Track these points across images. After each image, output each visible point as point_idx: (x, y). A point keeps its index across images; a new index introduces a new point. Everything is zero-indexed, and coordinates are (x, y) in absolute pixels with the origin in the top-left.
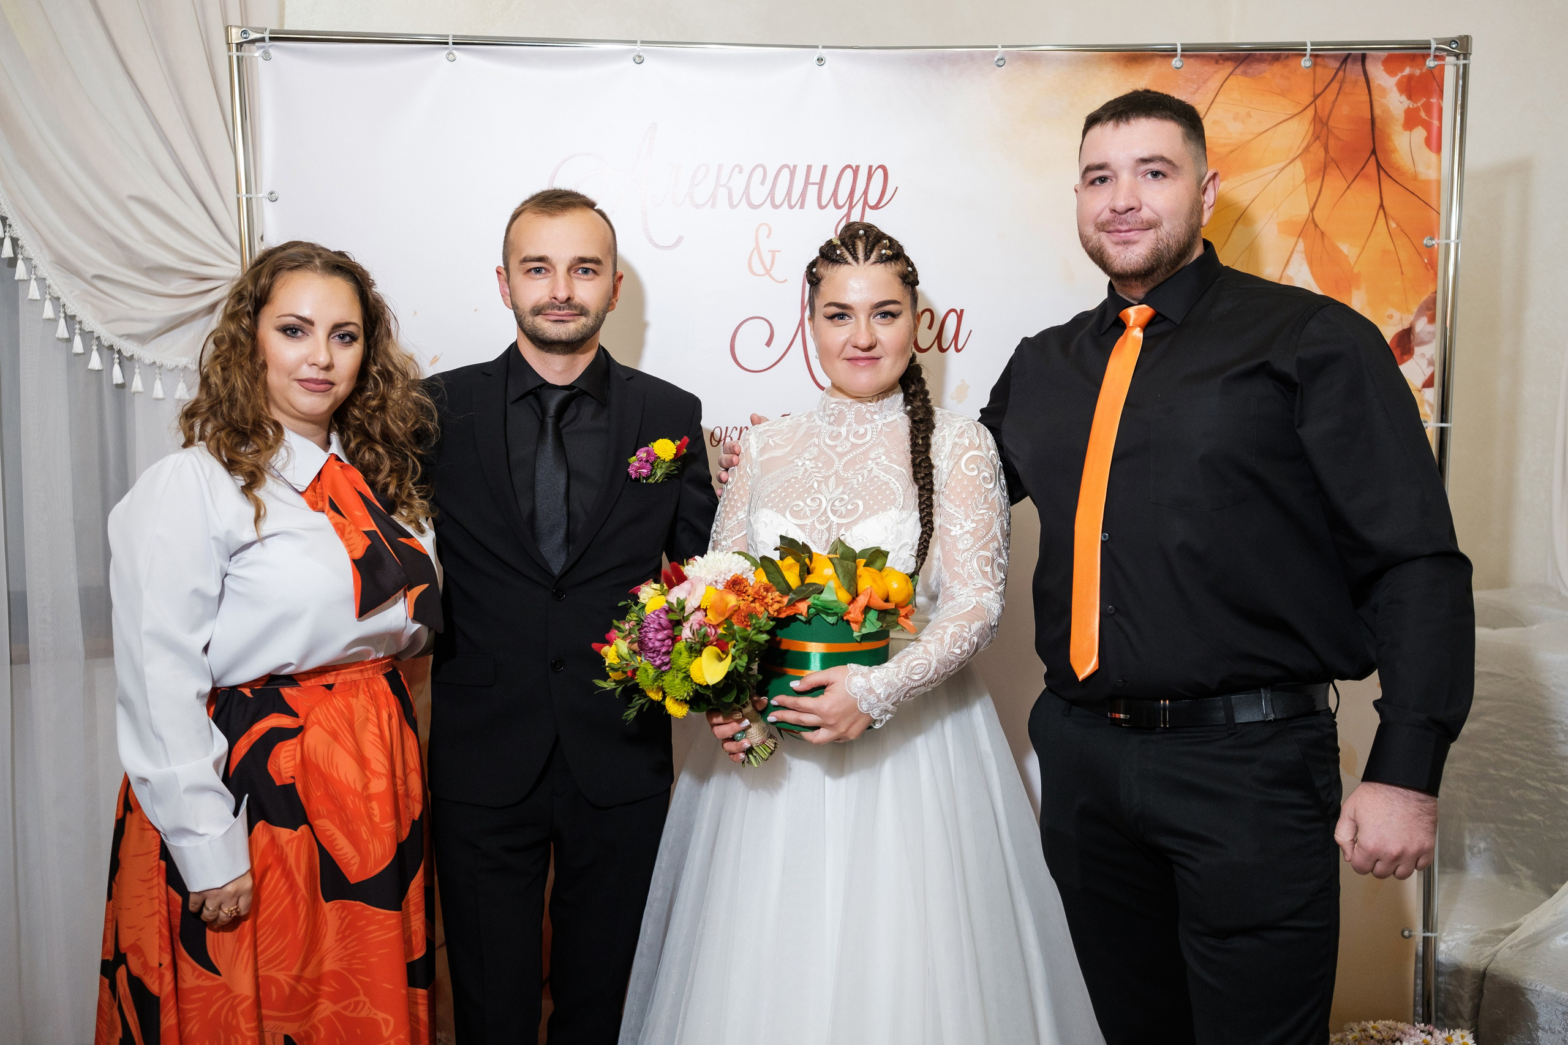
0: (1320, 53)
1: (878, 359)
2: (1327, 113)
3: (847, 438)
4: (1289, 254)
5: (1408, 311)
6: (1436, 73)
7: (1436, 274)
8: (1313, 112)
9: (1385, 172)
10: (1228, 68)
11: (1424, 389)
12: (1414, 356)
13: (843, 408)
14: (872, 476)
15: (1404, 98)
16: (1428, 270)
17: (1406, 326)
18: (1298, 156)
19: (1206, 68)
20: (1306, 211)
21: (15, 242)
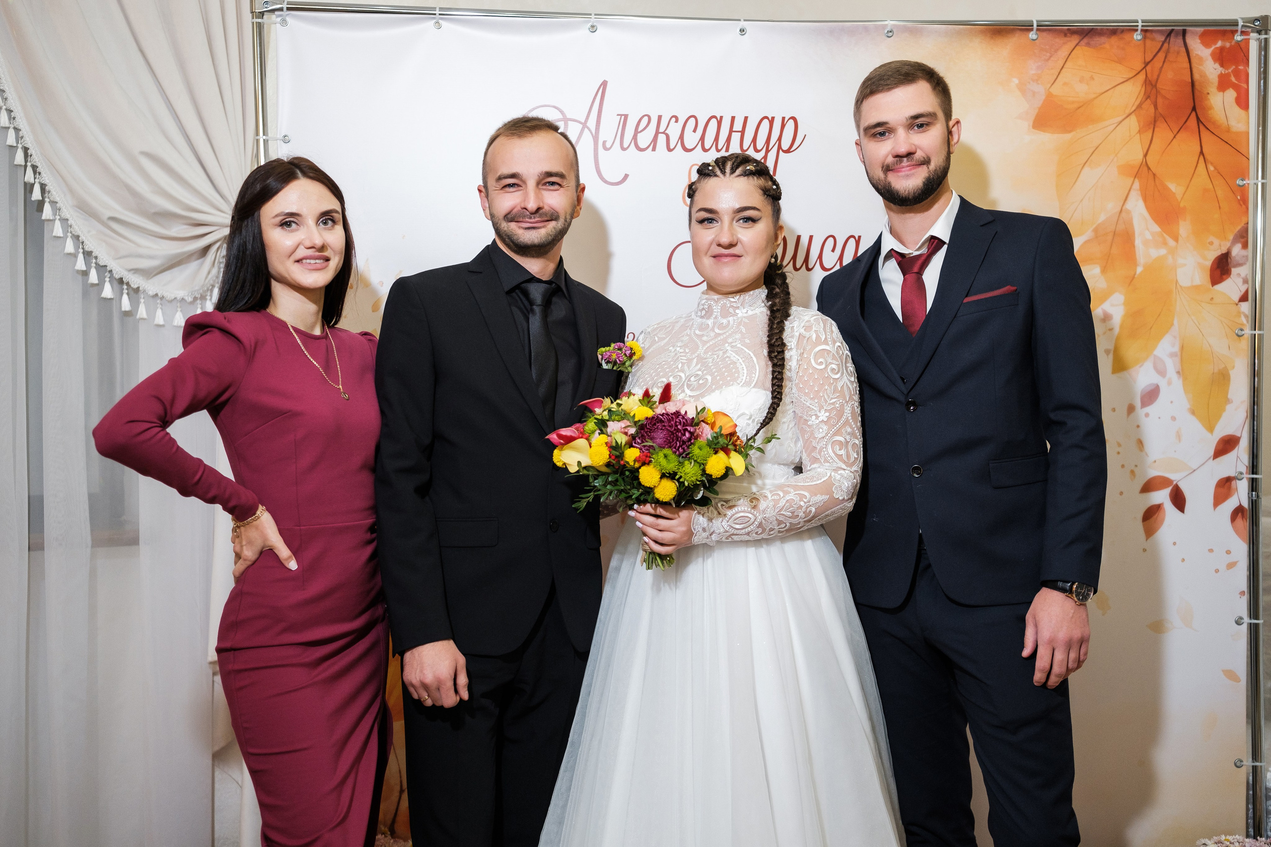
0: (1150, 29)
1: (740, 256)
2: (1155, 77)
3: (713, 330)
4: (1127, 191)
5: (1225, 238)
6: (1243, 45)
7: (1247, 208)
8: (1144, 77)
9: (1204, 125)
10: (1075, 40)
11: (1241, 303)
12: (1231, 276)
13: (712, 303)
14: (725, 356)
15: (1217, 66)
16: (1241, 205)
17: (1224, 251)
18: (1133, 112)
19: (1057, 40)
20: (1141, 156)
21: (43, 187)
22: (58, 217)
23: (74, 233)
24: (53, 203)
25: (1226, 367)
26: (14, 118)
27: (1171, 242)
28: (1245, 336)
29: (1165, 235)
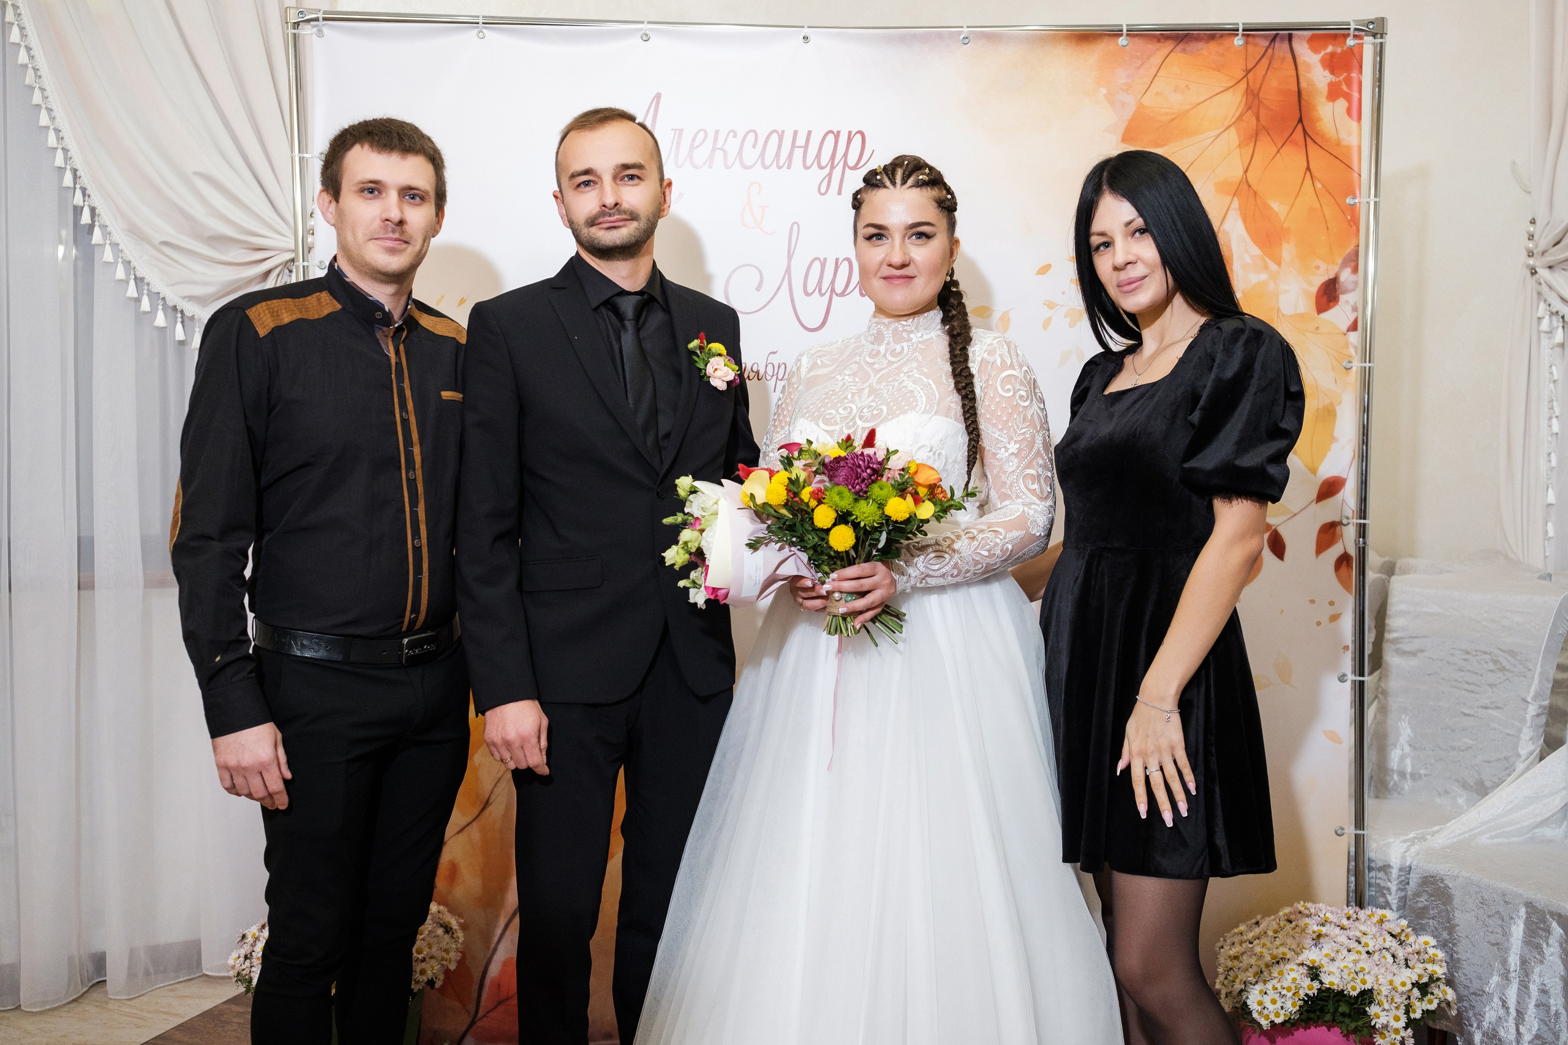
0: (1250, 31)
1: (912, 277)
2: (1258, 86)
3: (885, 356)
4: (1225, 211)
5: (1333, 262)
6: (1356, 51)
7: (1358, 230)
8: (1245, 85)
9: (1311, 138)
10: (1168, 46)
11: (1349, 333)
12: (1339, 303)
13: (882, 327)
14: (901, 386)
15: (1327, 73)
16: (1351, 225)
17: (1332, 276)
18: (1232, 125)
19: (1150, 46)
20: (1240, 172)
21: (93, 210)
22: (108, 242)
23: (124, 258)
24: (103, 227)
25: (1332, 403)
26: (62, 138)
27: (1273, 266)
28: (1354, 369)
29: (1266, 258)
